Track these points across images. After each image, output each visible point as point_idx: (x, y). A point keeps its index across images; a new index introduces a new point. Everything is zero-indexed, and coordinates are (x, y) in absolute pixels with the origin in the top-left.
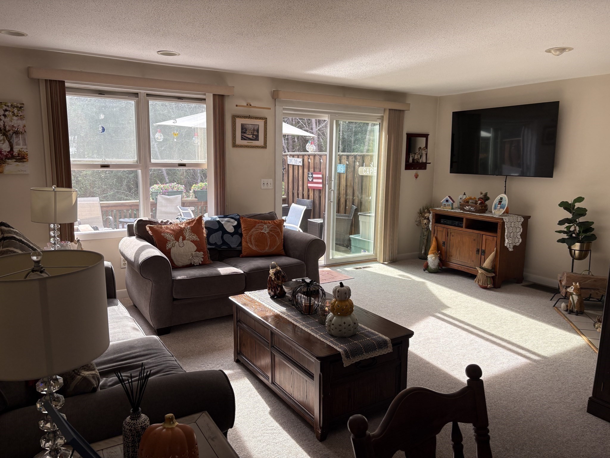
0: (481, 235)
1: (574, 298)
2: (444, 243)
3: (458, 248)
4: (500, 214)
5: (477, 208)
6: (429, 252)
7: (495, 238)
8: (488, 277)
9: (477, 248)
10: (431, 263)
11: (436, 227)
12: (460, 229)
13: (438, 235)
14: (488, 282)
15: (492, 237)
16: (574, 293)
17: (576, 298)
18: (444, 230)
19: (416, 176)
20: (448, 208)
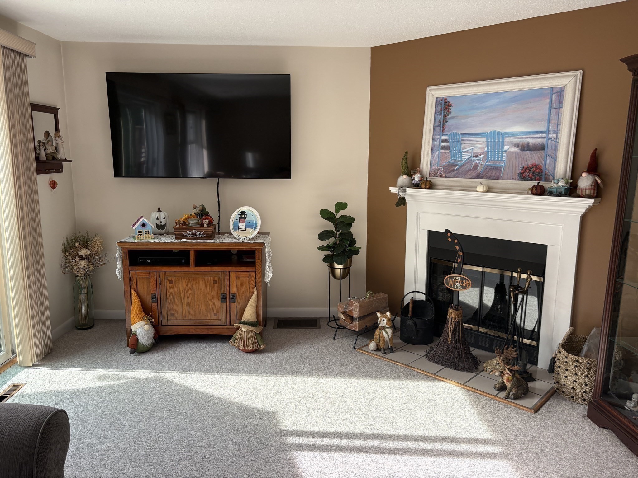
0: (228, 273)
1: (388, 332)
2: (154, 298)
3: (184, 299)
4: (252, 237)
5: (207, 232)
6: (133, 319)
7: (253, 274)
8: (257, 335)
9: (221, 294)
10: (143, 338)
11: (132, 273)
12: (186, 269)
13: (139, 287)
14: (260, 342)
15: (248, 273)
16: (388, 326)
17: (390, 331)
18: (151, 276)
19: (53, 185)
20: (149, 237)
